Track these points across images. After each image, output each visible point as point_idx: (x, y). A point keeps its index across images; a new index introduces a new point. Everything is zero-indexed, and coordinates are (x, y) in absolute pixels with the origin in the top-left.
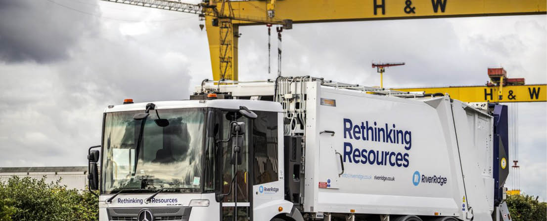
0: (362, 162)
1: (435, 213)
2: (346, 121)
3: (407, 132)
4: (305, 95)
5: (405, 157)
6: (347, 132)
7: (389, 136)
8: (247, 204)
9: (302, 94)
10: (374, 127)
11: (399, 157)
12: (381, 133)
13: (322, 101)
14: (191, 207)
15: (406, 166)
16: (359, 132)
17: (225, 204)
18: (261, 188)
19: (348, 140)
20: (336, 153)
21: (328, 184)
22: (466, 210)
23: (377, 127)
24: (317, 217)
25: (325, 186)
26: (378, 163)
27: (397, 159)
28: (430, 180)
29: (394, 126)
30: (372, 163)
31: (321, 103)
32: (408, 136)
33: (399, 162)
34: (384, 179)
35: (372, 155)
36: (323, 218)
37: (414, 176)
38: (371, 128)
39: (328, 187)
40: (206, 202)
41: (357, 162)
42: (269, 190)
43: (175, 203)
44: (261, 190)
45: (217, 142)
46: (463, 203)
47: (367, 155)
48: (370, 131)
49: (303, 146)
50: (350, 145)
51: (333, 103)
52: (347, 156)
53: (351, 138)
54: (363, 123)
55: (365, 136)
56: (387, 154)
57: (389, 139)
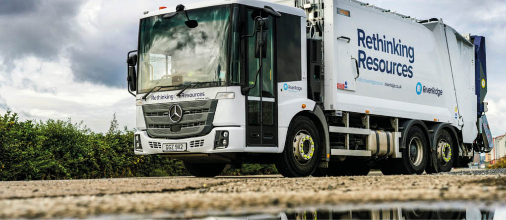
0: (374, 69)
1: (435, 120)
2: (360, 31)
3: (410, 48)
4: (323, 4)
5: (409, 69)
6: (361, 41)
7: (396, 49)
8: (272, 100)
9: (319, 4)
10: (383, 39)
11: (405, 68)
12: (390, 45)
13: (338, 11)
14: (218, 100)
15: (411, 77)
16: (371, 43)
17: (250, 98)
18: (285, 86)
19: (362, 48)
20: (352, 58)
21: (345, 85)
22: (458, 118)
23: (386, 40)
24: (336, 115)
25: (343, 87)
26: (388, 72)
27: (403, 70)
28: (429, 91)
29: (400, 41)
30: (382, 71)
31: (338, 13)
32: (411, 51)
33: (405, 73)
34: (393, 86)
35: (382, 64)
36: (341, 116)
37: (417, 86)
38: (381, 40)
39: (345, 89)
40: (232, 95)
41: (370, 69)
42: (293, 88)
43: (202, 97)
44: (286, 88)
45: (242, 37)
46: (455, 112)
47: (378, 63)
48: (380, 43)
49: (322, 51)
50: (363, 52)
51: (348, 14)
52: (361, 63)
53: (364, 47)
54: (374, 35)
55: (376, 46)
56: (395, 64)
57: (396, 52)
